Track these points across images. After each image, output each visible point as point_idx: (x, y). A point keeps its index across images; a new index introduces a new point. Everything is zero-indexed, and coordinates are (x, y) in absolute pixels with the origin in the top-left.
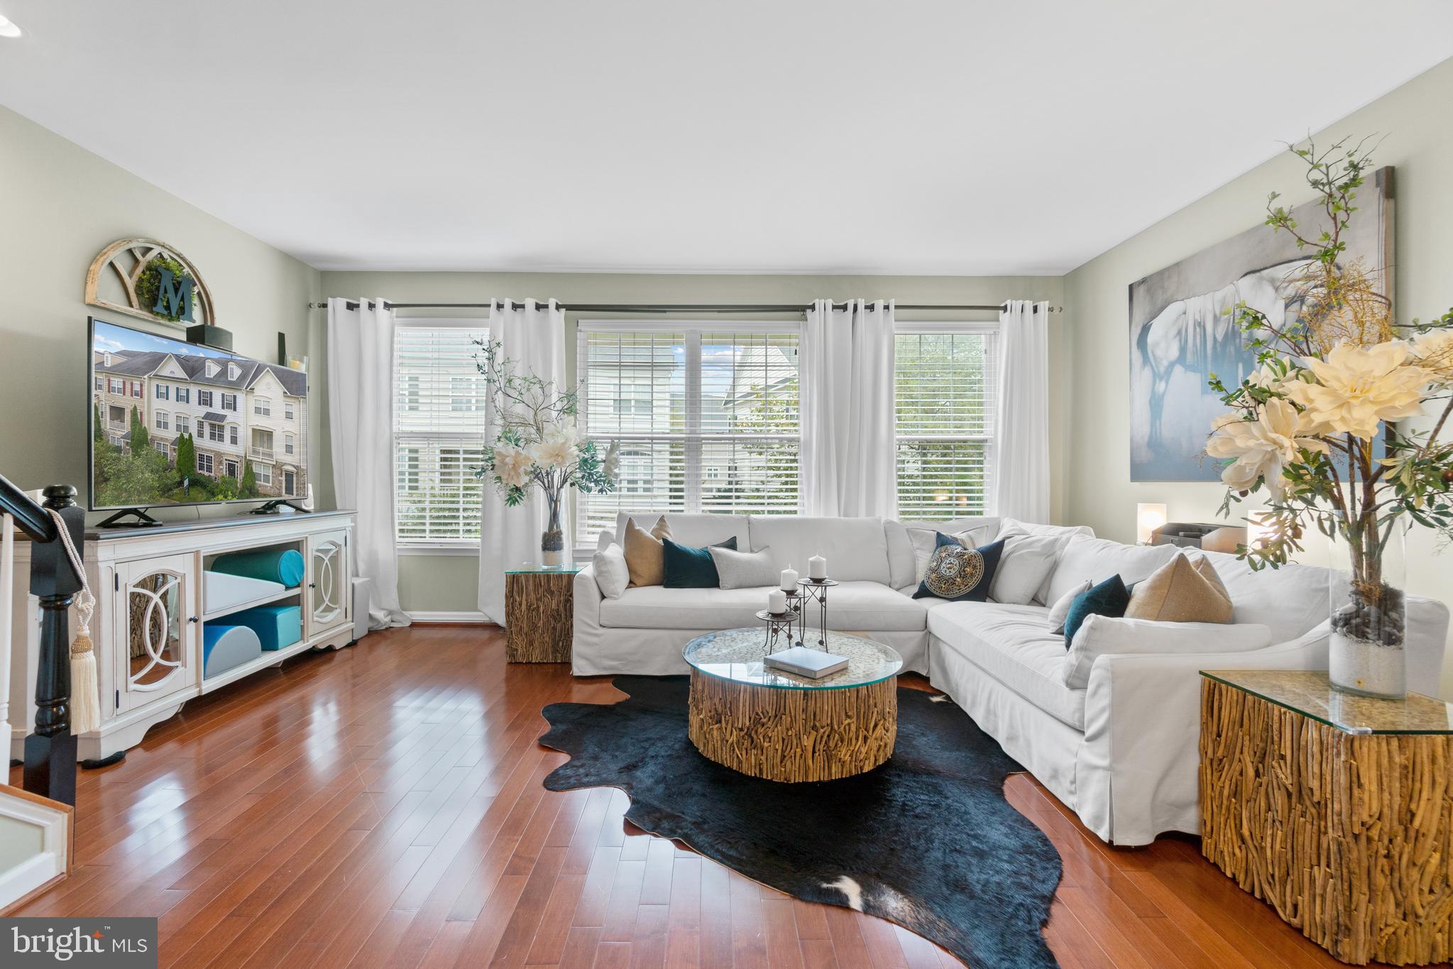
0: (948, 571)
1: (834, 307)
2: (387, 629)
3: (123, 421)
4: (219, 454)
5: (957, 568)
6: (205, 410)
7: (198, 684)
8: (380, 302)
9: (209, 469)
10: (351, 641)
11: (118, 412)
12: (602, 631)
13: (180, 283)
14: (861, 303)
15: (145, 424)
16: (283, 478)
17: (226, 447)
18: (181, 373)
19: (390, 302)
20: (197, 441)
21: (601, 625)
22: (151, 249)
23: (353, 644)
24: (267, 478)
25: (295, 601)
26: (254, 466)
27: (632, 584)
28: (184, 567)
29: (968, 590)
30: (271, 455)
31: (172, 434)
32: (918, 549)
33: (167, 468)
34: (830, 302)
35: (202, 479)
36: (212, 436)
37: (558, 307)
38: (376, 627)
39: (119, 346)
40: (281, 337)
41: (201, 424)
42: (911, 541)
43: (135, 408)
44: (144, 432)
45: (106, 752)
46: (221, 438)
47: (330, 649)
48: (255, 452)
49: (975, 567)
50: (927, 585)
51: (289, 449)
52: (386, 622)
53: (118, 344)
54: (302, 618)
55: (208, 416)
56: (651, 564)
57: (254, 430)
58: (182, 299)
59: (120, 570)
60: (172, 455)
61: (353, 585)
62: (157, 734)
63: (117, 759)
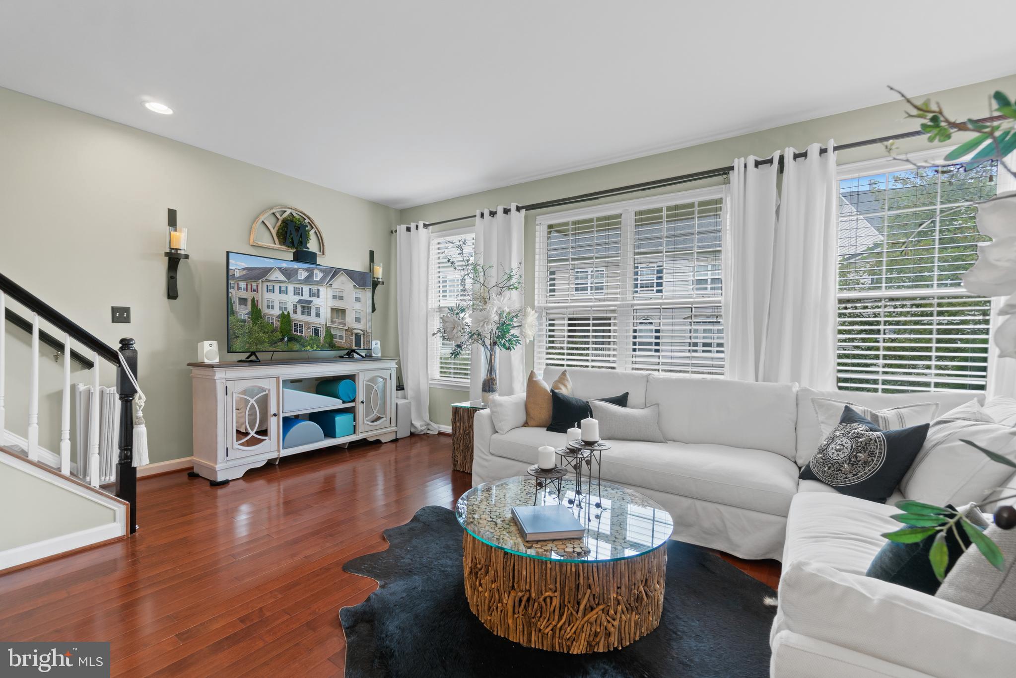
0: (836, 453)
1: (757, 164)
2: (424, 434)
3: (246, 305)
4: (308, 323)
5: (847, 452)
6: (297, 298)
7: (279, 451)
8: (421, 224)
9: (301, 332)
10: (395, 438)
11: (243, 301)
12: (490, 457)
13: (299, 228)
14: (789, 153)
15: (260, 307)
16: (354, 337)
17: (312, 319)
18: (282, 278)
19: (427, 223)
20: (292, 316)
21: (491, 454)
22: (285, 211)
23: (395, 441)
24: (341, 337)
25: (351, 411)
26: (332, 330)
27: (526, 425)
28: (270, 386)
29: (857, 481)
30: (345, 324)
31: (276, 312)
32: (822, 423)
33: (274, 331)
34: (751, 160)
35: (297, 337)
36: (303, 313)
37: (518, 209)
38: (417, 432)
39: (244, 265)
40: (372, 253)
41: (295, 307)
42: (817, 413)
43: (254, 298)
44: (259, 311)
45: (220, 478)
46: (309, 314)
47: (378, 443)
48: (332, 321)
49: (872, 454)
50: (811, 466)
51: (358, 320)
52: (422, 431)
53: (243, 264)
54: (355, 420)
55: (300, 301)
56: (544, 411)
57: (331, 308)
58: (301, 236)
59: (229, 384)
60: (277, 324)
61: (397, 404)
62: (251, 474)
63: (225, 483)
